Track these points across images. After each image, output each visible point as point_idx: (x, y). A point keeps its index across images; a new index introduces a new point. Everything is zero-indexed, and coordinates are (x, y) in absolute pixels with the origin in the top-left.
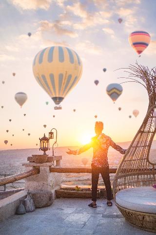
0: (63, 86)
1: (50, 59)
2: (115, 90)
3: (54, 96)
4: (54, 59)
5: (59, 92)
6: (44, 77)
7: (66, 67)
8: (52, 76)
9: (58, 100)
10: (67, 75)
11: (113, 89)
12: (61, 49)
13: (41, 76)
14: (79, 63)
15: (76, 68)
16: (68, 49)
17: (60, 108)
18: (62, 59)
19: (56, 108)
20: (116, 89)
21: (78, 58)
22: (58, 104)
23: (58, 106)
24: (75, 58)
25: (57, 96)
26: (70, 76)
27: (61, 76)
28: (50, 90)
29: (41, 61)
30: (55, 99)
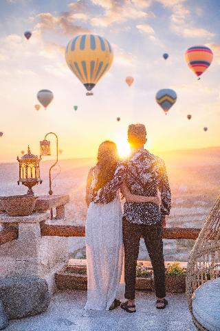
0: (95, 73)
1: (82, 47)
2: (166, 98)
3: (86, 83)
4: (86, 47)
5: (91, 78)
6: (76, 64)
7: (97, 54)
8: (84, 63)
9: (89, 86)
10: (99, 62)
11: (164, 96)
12: (92, 38)
13: (73, 64)
14: (110, 50)
15: (107, 56)
16: (100, 38)
17: (92, 94)
18: (93, 47)
19: (88, 94)
20: (168, 96)
21: (110, 47)
22: (90, 90)
23: (90, 92)
24: (107, 46)
25: (89, 82)
26: (101, 64)
27: (93, 63)
28: (82, 77)
29: (73, 49)
30: (86, 85)
